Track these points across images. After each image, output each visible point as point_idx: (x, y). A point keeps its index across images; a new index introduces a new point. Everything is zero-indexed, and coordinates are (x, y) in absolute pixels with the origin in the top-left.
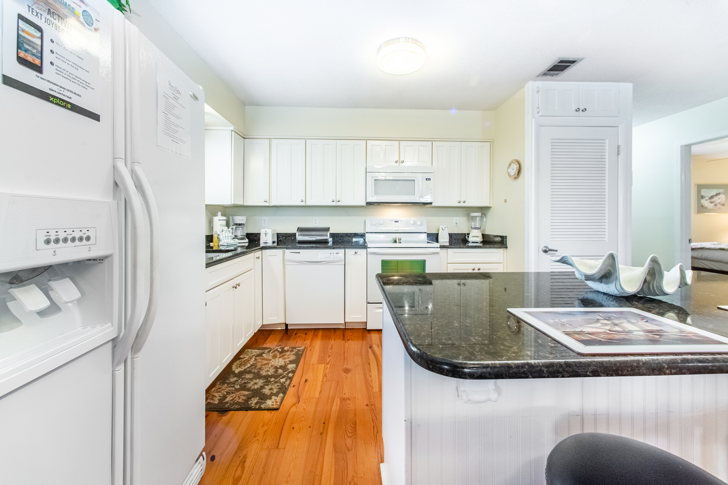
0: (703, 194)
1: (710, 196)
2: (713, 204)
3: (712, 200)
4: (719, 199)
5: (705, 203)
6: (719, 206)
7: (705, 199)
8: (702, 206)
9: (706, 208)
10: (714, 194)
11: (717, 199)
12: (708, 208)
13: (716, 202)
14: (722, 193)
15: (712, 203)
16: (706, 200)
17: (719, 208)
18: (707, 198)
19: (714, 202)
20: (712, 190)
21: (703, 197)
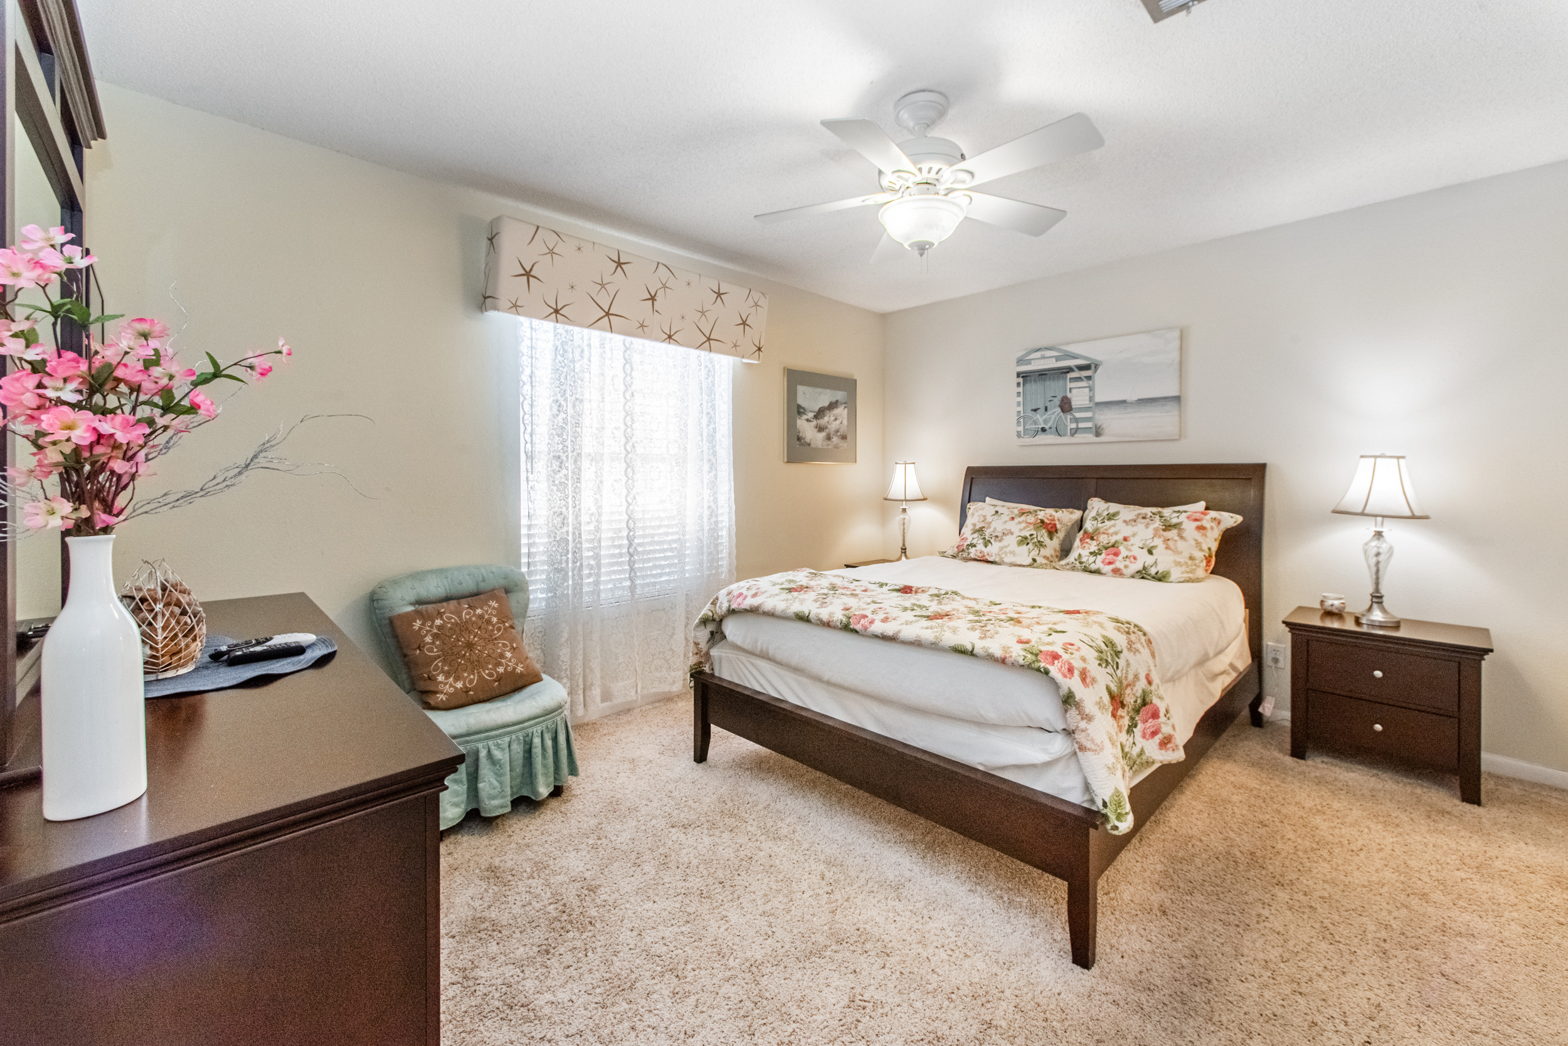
0: (801, 401)
1: (817, 409)
2: (823, 434)
3: (823, 421)
4: (836, 419)
5: (807, 428)
6: (835, 439)
7: (805, 417)
8: (799, 439)
9: (809, 445)
10: (826, 404)
11: (832, 418)
12: (813, 446)
13: (829, 426)
14: (842, 404)
15: (821, 429)
16: (808, 420)
17: (836, 447)
18: (811, 415)
19: (826, 428)
20: (820, 390)
21: (800, 411)
